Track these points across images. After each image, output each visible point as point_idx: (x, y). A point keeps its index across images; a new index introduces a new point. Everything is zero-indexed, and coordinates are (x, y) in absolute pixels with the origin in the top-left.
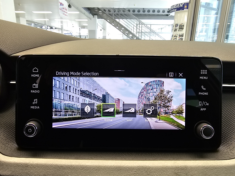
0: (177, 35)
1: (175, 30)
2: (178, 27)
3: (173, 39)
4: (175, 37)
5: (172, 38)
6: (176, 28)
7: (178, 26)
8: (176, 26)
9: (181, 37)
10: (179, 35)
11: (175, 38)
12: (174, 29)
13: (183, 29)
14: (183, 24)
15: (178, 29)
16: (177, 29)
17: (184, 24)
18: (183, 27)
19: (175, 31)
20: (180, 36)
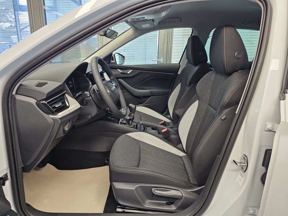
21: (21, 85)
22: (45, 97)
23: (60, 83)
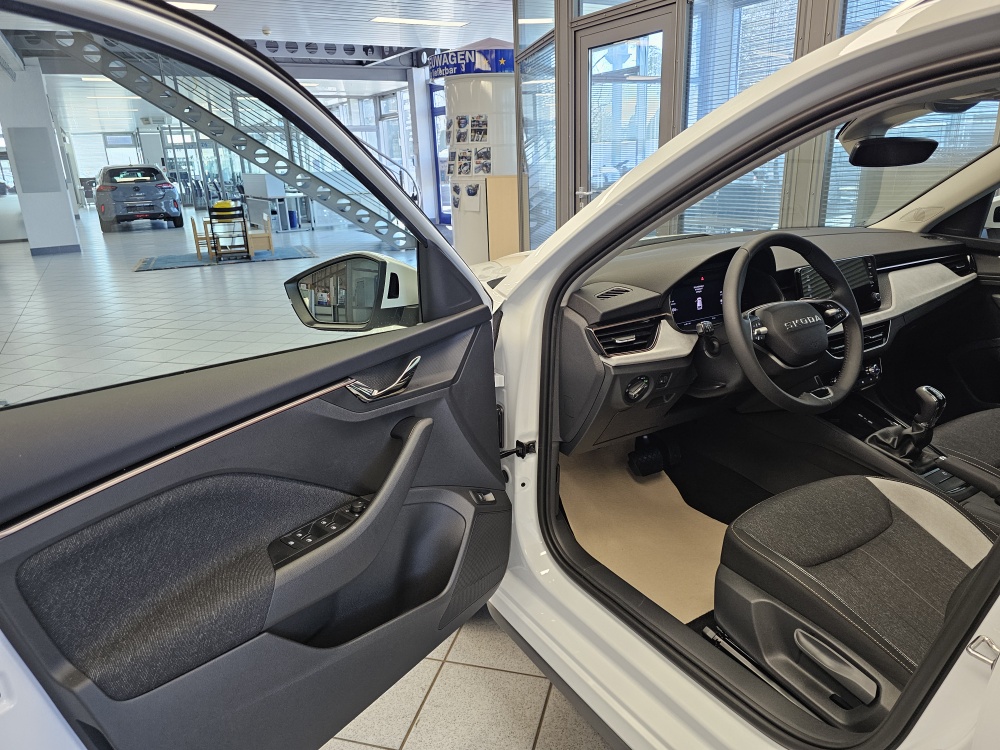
0: (468, 154)
1: (461, 137)
2: (469, 127)
3: (458, 166)
4: (464, 162)
5: (452, 162)
6: (462, 130)
7: (466, 123)
8: (459, 123)
9: (482, 161)
10: (476, 153)
11: (465, 164)
12: (456, 134)
13: (486, 133)
14: (483, 119)
15: (469, 134)
16: (465, 133)
17: (486, 117)
18: (484, 127)
19: (458, 141)
20: (479, 156)
21: (578, 291)
22: (598, 320)
23: (653, 294)
